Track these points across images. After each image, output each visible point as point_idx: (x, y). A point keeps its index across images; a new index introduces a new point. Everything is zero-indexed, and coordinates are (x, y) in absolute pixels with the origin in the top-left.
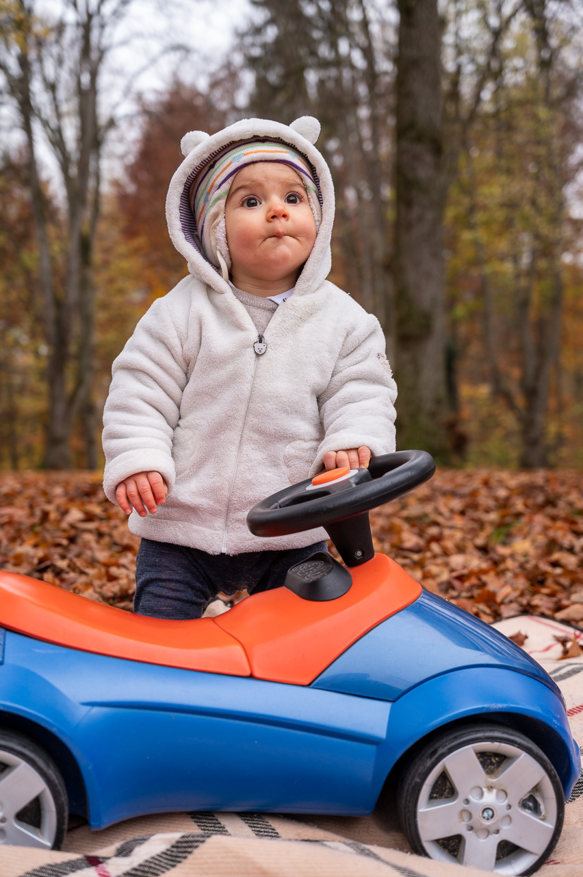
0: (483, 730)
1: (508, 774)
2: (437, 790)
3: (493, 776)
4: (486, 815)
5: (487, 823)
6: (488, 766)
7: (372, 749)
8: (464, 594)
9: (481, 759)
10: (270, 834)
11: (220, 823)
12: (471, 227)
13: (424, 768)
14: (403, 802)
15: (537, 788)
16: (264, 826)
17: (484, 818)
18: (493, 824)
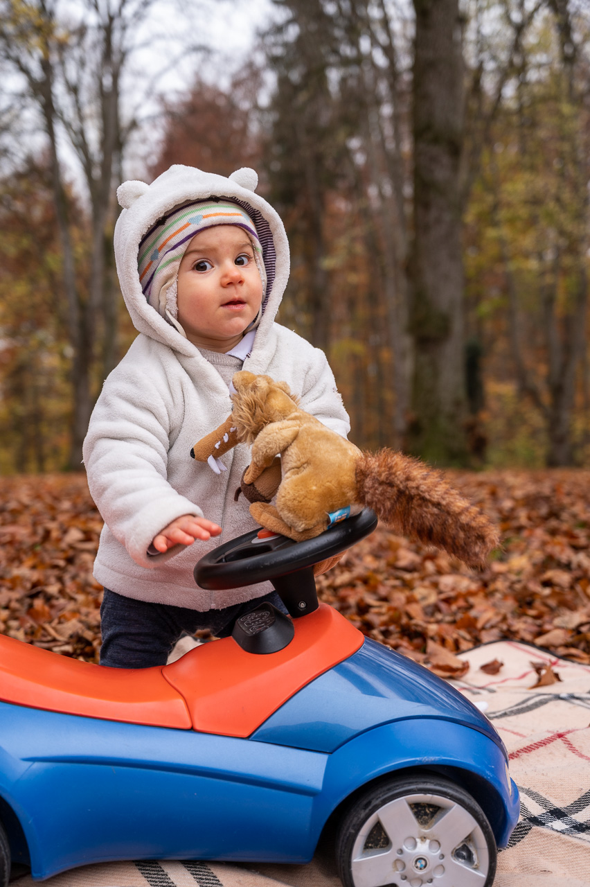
0: (416, 782)
1: (440, 826)
2: (372, 840)
3: (426, 826)
4: (418, 864)
5: (420, 873)
6: (422, 816)
7: (310, 800)
8: (448, 618)
9: (416, 810)
10: (212, 882)
11: (163, 871)
12: (495, 224)
13: (359, 819)
14: (339, 852)
15: (470, 838)
16: (206, 874)
17: (417, 867)
18: (426, 874)
